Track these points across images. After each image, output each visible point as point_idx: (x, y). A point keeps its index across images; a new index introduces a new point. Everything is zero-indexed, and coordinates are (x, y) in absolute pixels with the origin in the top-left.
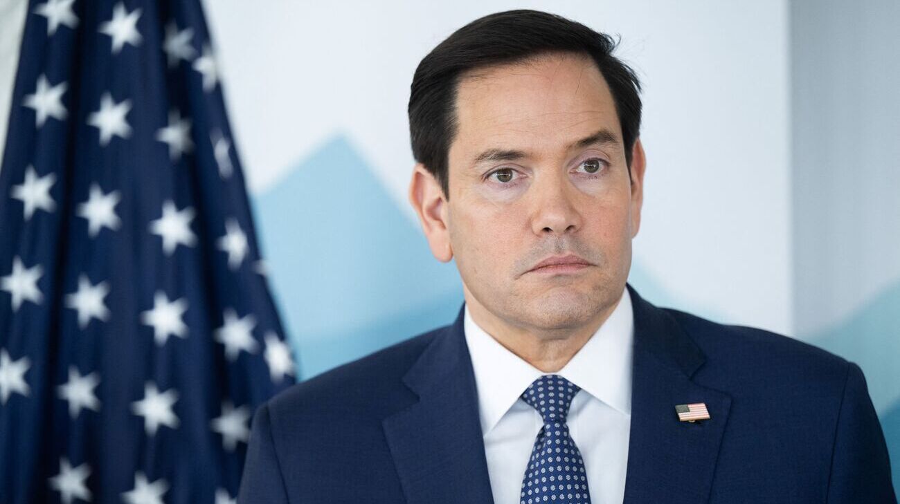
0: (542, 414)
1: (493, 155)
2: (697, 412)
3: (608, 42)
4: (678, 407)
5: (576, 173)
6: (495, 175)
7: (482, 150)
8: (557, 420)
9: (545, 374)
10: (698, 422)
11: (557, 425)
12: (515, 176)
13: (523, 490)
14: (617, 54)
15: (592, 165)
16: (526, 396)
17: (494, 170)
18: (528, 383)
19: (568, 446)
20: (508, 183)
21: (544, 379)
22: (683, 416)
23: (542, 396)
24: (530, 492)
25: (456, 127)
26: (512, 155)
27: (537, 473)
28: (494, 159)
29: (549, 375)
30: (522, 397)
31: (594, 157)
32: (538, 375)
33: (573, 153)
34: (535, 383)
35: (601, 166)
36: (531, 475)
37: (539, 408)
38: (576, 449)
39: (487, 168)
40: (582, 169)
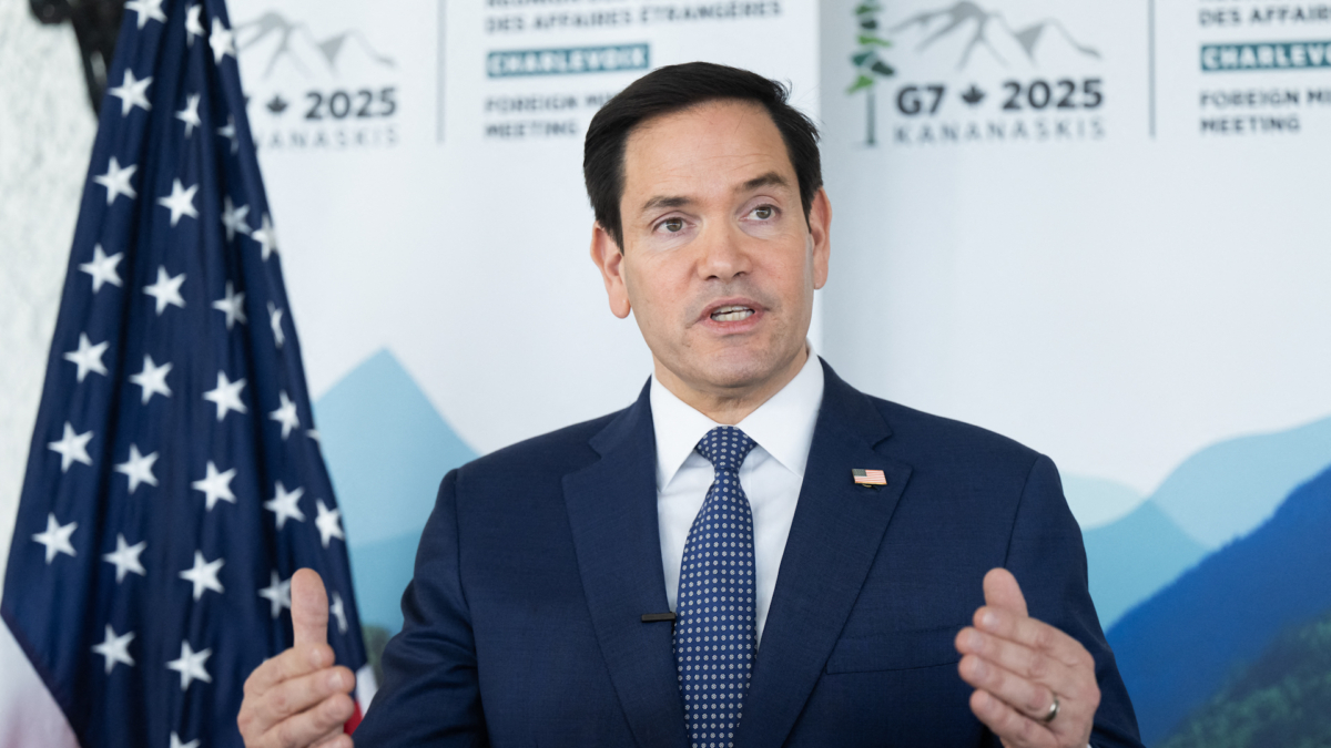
0: (713, 463)
1: (658, 202)
2: (876, 477)
3: (781, 90)
4: (855, 471)
5: (746, 220)
6: (664, 227)
7: (648, 198)
8: (727, 468)
9: (720, 425)
10: (874, 487)
11: (726, 474)
12: (684, 225)
13: (686, 546)
14: (793, 102)
15: (764, 211)
16: (700, 447)
17: (663, 219)
18: (702, 434)
19: (736, 496)
20: (676, 233)
21: (720, 430)
22: (859, 479)
23: (715, 445)
24: (693, 549)
25: (624, 178)
26: (676, 202)
27: (701, 529)
28: (659, 206)
29: (725, 426)
30: (696, 448)
31: (763, 203)
32: (713, 425)
33: (742, 197)
34: (710, 434)
35: (773, 213)
36: (695, 532)
37: (710, 459)
38: (746, 501)
39: (654, 216)
40: (754, 216)
